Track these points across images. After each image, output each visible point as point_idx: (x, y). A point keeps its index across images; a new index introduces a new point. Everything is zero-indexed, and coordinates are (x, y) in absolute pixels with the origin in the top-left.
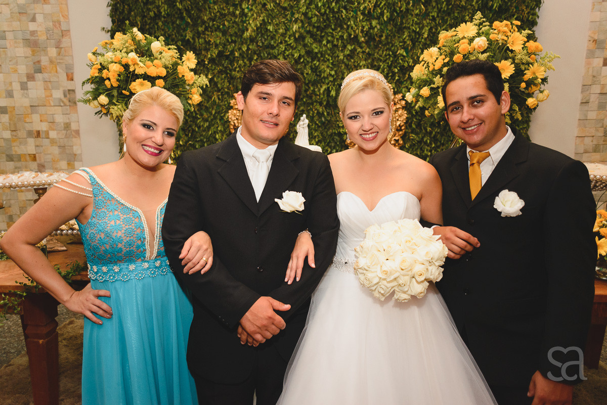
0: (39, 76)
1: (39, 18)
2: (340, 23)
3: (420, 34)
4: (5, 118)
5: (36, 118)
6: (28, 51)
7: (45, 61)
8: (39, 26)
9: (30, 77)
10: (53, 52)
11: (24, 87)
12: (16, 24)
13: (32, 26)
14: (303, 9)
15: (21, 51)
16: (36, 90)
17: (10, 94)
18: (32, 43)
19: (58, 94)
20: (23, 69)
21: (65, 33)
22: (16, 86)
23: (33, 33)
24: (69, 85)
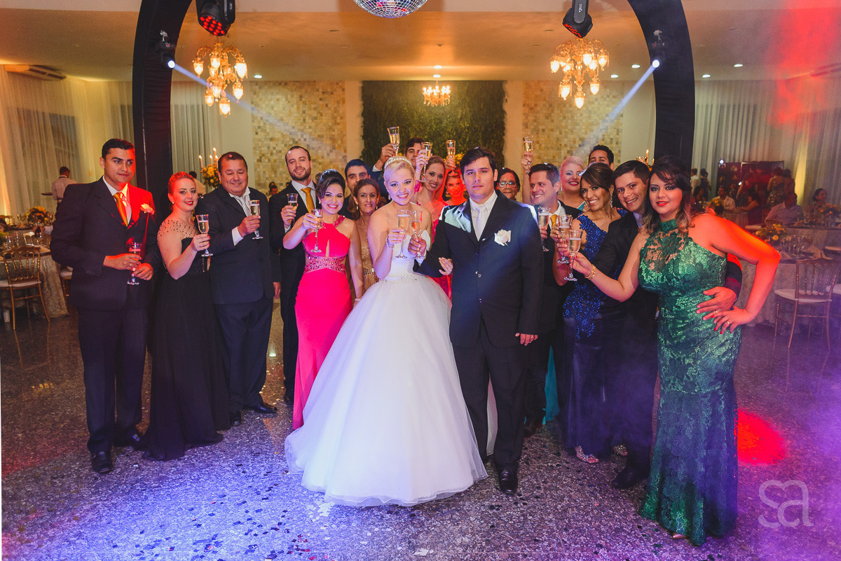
0: (334, 151)
1: (336, 130)
2: (440, 135)
3: (466, 139)
4: (320, 166)
5: (332, 166)
6: (331, 142)
7: (336, 145)
8: (335, 133)
9: (331, 151)
10: (340, 142)
11: (328, 155)
12: (328, 132)
13: (333, 133)
14: (428, 131)
15: (329, 142)
16: (333, 156)
17: (323, 158)
18: (333, 139)
19: (340, 157)
20: (328, 148)
21: (344, 135)
22: (325, 155)
23: (333, 135)
24: (345, 154)
